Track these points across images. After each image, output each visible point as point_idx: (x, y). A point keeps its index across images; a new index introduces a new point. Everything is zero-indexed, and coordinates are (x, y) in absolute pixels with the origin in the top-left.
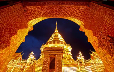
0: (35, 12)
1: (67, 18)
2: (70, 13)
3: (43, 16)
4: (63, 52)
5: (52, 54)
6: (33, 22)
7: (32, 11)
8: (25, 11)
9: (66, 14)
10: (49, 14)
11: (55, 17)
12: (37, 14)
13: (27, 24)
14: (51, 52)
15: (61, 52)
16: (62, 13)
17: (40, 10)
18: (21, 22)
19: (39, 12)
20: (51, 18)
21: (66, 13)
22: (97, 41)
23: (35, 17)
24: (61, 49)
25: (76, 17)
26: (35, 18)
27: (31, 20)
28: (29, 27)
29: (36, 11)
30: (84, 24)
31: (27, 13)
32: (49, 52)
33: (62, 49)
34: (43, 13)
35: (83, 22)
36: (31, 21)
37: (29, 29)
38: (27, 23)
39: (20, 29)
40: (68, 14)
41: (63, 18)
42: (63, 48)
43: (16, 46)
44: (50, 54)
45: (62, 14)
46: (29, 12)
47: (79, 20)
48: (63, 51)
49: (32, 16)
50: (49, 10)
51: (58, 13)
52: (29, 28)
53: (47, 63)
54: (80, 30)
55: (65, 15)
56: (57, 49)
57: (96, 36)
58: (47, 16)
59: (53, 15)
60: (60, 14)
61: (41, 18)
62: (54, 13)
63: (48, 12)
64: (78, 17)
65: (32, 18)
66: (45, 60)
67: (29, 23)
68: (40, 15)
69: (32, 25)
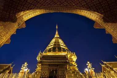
2: (80, 3)
5: (52, 65)
9: (74, 6)
12: (31, 4)
13: (15, 16)
14: (51, 62)
21: (74, 4)
23: (29, 8)
25: (90, 8)
26: (28, 10)
28: (19, 21)
30: (102, 16)
34: (40, 4)
36: (22, 13)
37: (19, 25)
38: (15, 14)
40: (76, 4)
42: (66, 57)
44: (49, 65)
45: (67, 5)
47: (94, 11)
49: (24, 6)
51: (62, 3)
52: (18, 23)
58: (46, 8)
59: (55, 6)
60: (64, 5)
61: (38, 10)
62: (56, 4)
63: (47, 3)
64: (92, 7)
65: (23, 8)
66: (43, 73)
67: (18, 15)
68: (36, 6)
69: (24, 19)
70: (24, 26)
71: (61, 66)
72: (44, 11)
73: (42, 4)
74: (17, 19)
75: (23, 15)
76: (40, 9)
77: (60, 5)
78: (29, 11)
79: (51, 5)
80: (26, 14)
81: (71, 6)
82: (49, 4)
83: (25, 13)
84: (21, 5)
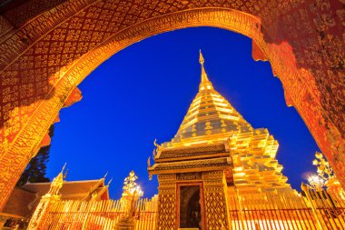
0: (66, 34)
3: (102, 43)
4: (225, 163)
5: (185, 174)
6: (73, 74)
7: (51, 34)
8: (23, 40)
9: (186, 7)
10: (125, 28)
11: (148, 35)
12: (78, 42)
13: (48, 84)
14: (182, 167)
15: (218, 164)
16: (167, 7)
17: (83, 23)
18: (19, 84)
19: (82, 30)
20: (138, 39)
23: (75, 54)
24: (219, 152)
26: (74, 58)
27: (61, 66)
28: (59, 92)
29: (68, 29)
31: (34, 47)
32: (174, 168)
33: (224, 151)
34: (100, 32)
35: (256, 15)
36: (62, 73)
37: (62, 101)
38: (47, 80)
39: (19, 106)
42: (227, 148)
43: (16, 162)
44: (178, 175)
45: (168, 11)
46: (42, 40)
47: (239, 9)
48: (228, 159)
49: (62, 54)
50: (115, 11)
51: (154, 10)
52: (60, 97)
53: (170, 207)
54: (256, 57)
55: (181, 12)
56: (205, 153)
58: (118, 38)
59: (140, 25)
60: (162, 14)
61: (100, 50)
62: (139, 17)
63: (116, 23)
65: (61, 58)
66: (165, 196)
67: (54, 80)
68: (90, 42)
69: (72, 83)
70: (78, 97)
71: (210, 176)
72: (117, 44)
73: (105, 32)
74: (54, 89)
75: (66, 75)
76: (102, 45)
77: (151, 16)
78: (78, 60)
79: (127, 25)
80: (73, 69)
81: (179, 9)
82: (122, 24)
83: (70, 67)
84: (56, 55)
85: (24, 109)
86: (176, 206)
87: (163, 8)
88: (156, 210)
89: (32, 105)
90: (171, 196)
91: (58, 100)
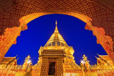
0: (28, 5)
1: (69, 14)
2: (73, 6)
5: (51, 58)
6: (27, 19)
7: (24, 3)
8: (14, 2)
9: (68, 9)
10: (47, 9)
11: (54, 13)
12: (31, 9)
13: (18, 21)
14: (50, 56)
15: (62, 56)
16: (62, 7)
17: (35, 3)
18: (10, 19)
19: (34, 5)
20: (49, 14)
21: (68, 8)
22: (111, 42)
23: (29, 13)
25: (81, 12)
26: (28, 14)
27: (24, 16)
28: (22, 25)
29: (29, 4)
30: (91, 20)
31: (17, 6)
32: (48, 56)
33: (63, 52)
34: (39, 8)
35: (91, 18)
36: (24, 18)
37: (22, 28)
39: (8, 27)
40: (70, 8)
41: (64, 14)
42: (64, 51)
44: (49, 58)
45: (63, 8)
46: (20, 5)
47: (85, 15)
48: (65, 55)
49: (25, 11)
50: (46, 3)
51: (58, 7)
52: (21, 27)
53: (45, 68)
54: (86, 28)
56: (58, 52)
57: (109, 35)
58: (44, 11)
59: (52, 9)
61: (37, 14)
62: (53, 7)
63: (45, 7)
64: (83, 11)
65: (24, 13)
66: (44, 65)
67: (21, 20)
68: (35, 10)
69: (26, 23)
70: (27, 28)
71: (59, 59)
72: (43, 13)
73: (41, 8)
74: (20, 23)
75: (24, 19)
76: (39, 12)
77: (57, 8)
78: (30, 15)
79: (48, 8)
80: (27, 18)
81: (66, 9)
82: (47, 7)
84: (23, 11)
85: (10, 29)
86: (47, 68)
87: (61, 7)
88: (40, 69)
89: (13, 28)
90: (46, 65)
91: (21, 28)
